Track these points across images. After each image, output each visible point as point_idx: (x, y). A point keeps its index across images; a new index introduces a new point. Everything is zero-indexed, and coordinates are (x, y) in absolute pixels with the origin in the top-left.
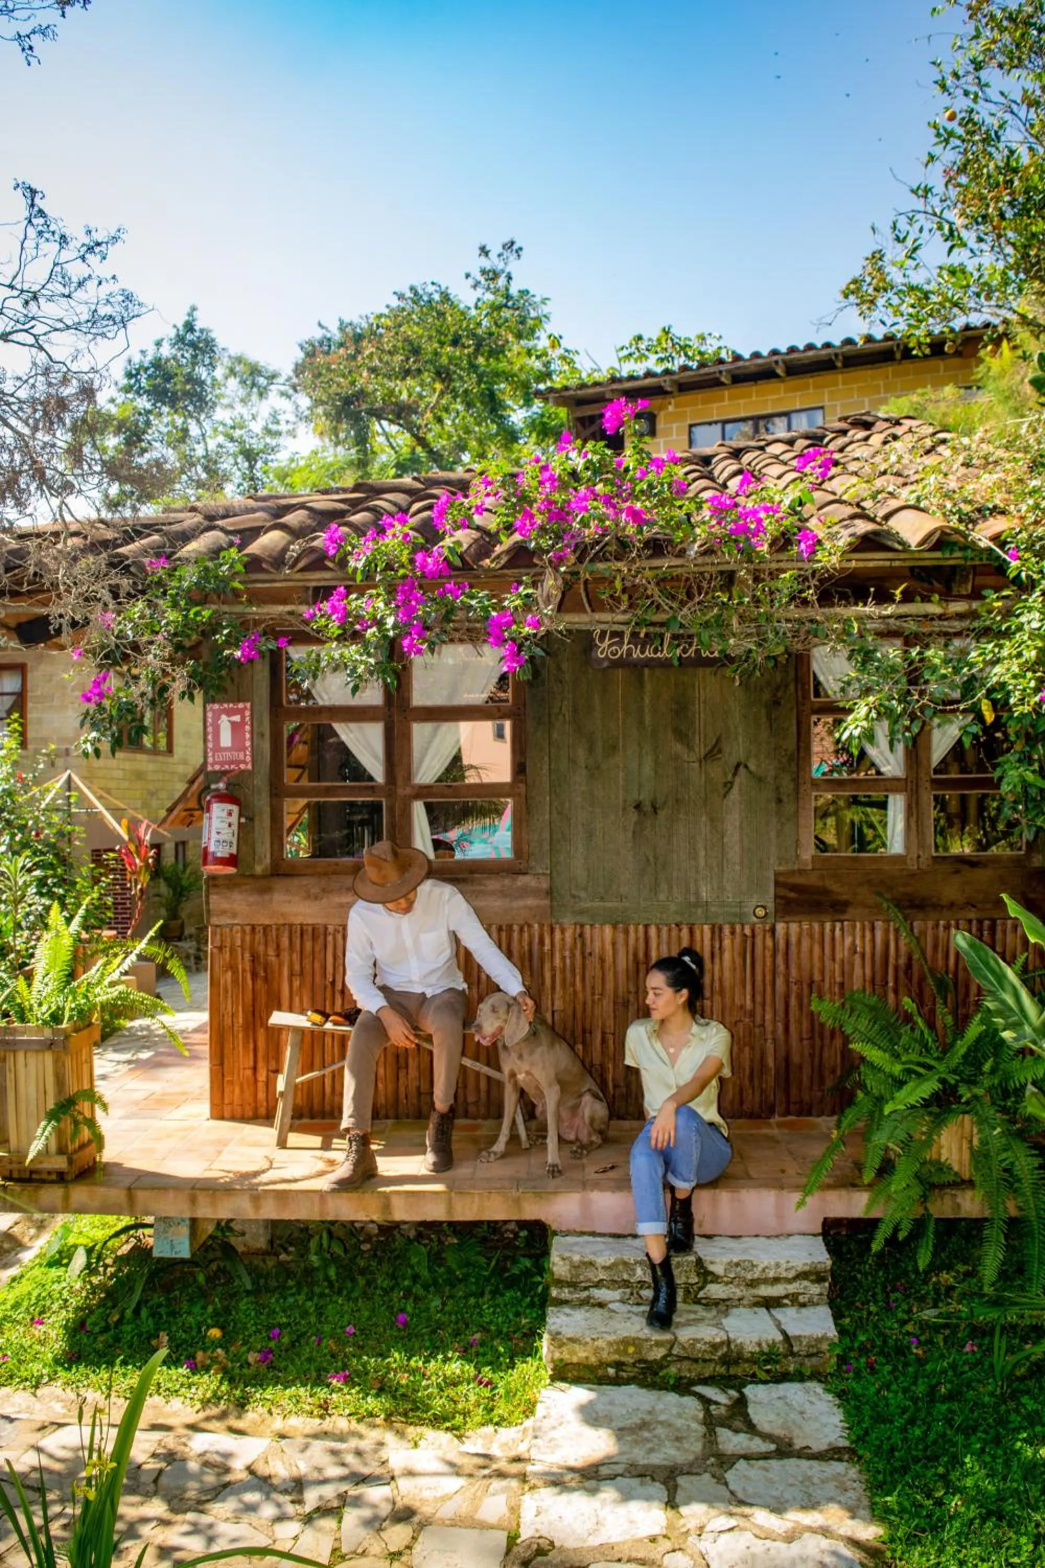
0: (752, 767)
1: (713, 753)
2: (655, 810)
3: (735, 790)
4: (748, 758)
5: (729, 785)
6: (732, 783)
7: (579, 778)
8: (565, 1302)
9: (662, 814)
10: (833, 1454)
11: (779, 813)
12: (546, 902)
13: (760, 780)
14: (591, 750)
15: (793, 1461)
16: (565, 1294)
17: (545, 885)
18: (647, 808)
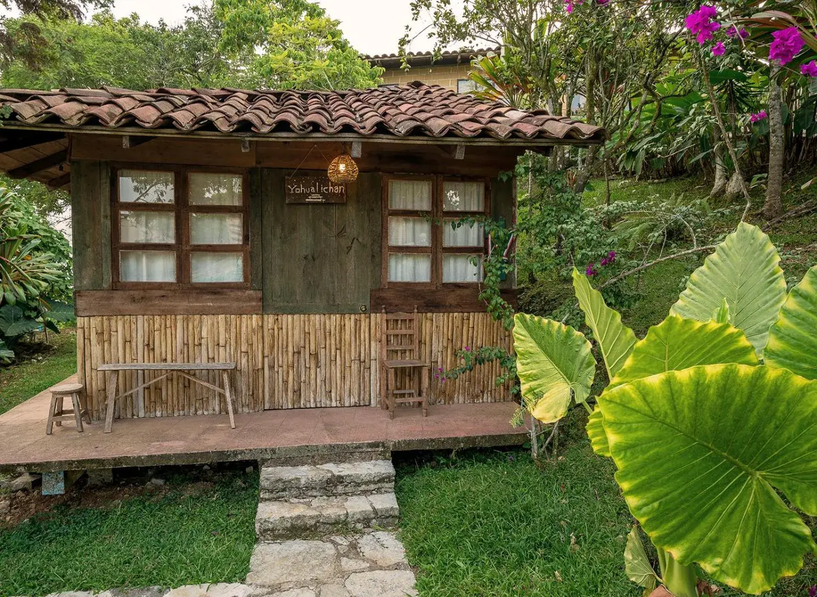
0: (360, 240)
1: (341, 233)
2: (314, 259)
3: (352, 251)
4: (358, 235)
5: (349, 248)
6: (351, 247)
7: (276, 243)
8: (266, 500)
9: (317, 262)
10: (397, 567)
11: (373, 262)
12: (260, 304)
13: (364, 246)
14: (283, 230)
15: (378, 572)
16: (267, 496)
17: (260, 294)
18: (310, 257)
